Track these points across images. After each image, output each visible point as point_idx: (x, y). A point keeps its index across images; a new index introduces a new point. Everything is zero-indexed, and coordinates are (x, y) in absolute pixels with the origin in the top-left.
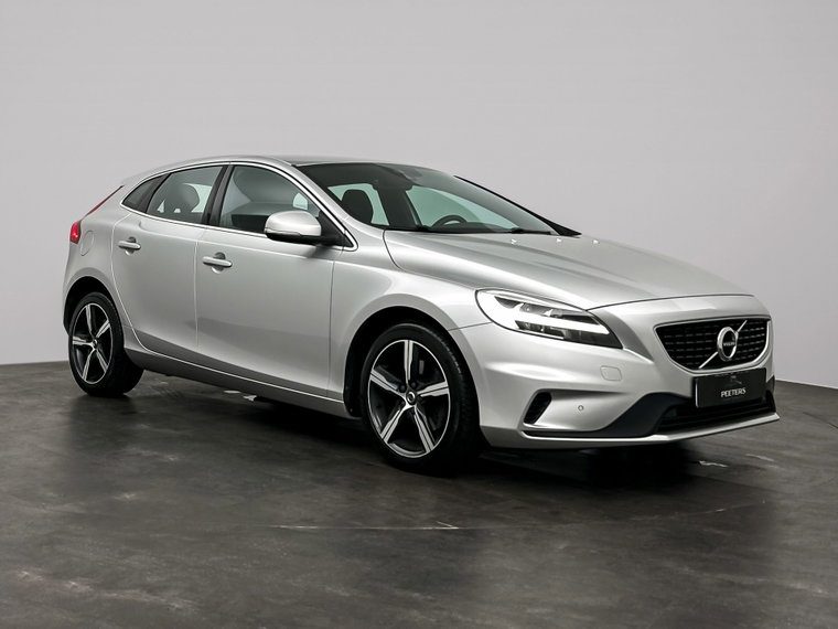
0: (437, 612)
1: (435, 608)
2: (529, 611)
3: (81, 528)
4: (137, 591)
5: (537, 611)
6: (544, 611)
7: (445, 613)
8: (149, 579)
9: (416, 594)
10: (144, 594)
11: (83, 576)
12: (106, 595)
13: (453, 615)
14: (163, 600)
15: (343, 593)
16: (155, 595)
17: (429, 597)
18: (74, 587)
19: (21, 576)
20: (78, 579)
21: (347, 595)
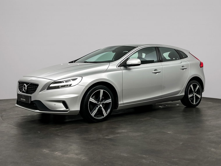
0: (149, 160)
1: (149, 159)
2: (173, 160)
3: (59, 139)
4: (73, 155)
5: (175, 160)
6: (177, 160)
7: (151, 160)
8: (76, 152)
9: (144, 156)
10: (75, 155)
11: (59, 151)
12: (65, 156)
13: (154, 161)
14: (80, 157)
15: (125, 155)
16: (78, 156)
17: (147, 156)
18: (57, 154)
19: (43, 151)
20: (58, 152)
21: (127, 156)
